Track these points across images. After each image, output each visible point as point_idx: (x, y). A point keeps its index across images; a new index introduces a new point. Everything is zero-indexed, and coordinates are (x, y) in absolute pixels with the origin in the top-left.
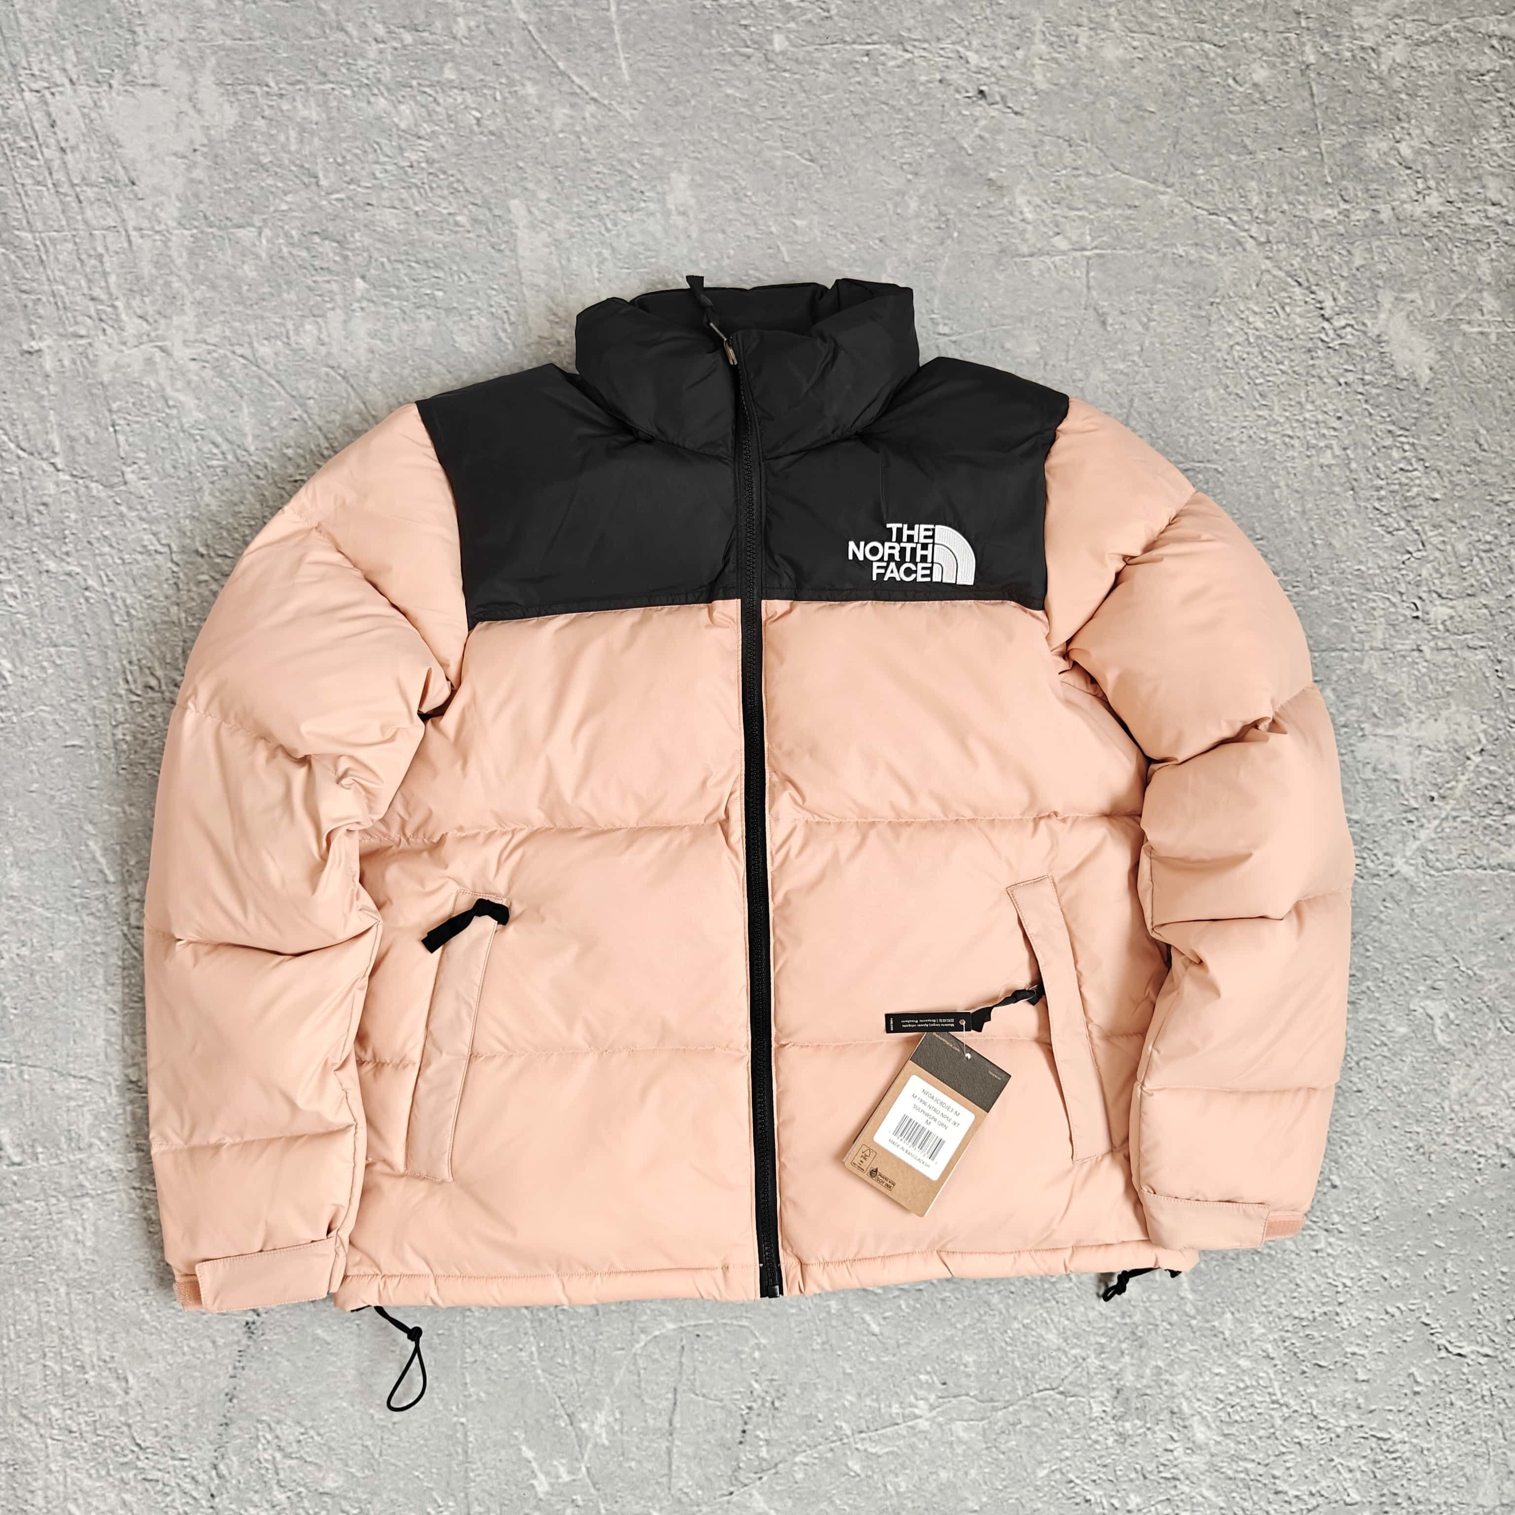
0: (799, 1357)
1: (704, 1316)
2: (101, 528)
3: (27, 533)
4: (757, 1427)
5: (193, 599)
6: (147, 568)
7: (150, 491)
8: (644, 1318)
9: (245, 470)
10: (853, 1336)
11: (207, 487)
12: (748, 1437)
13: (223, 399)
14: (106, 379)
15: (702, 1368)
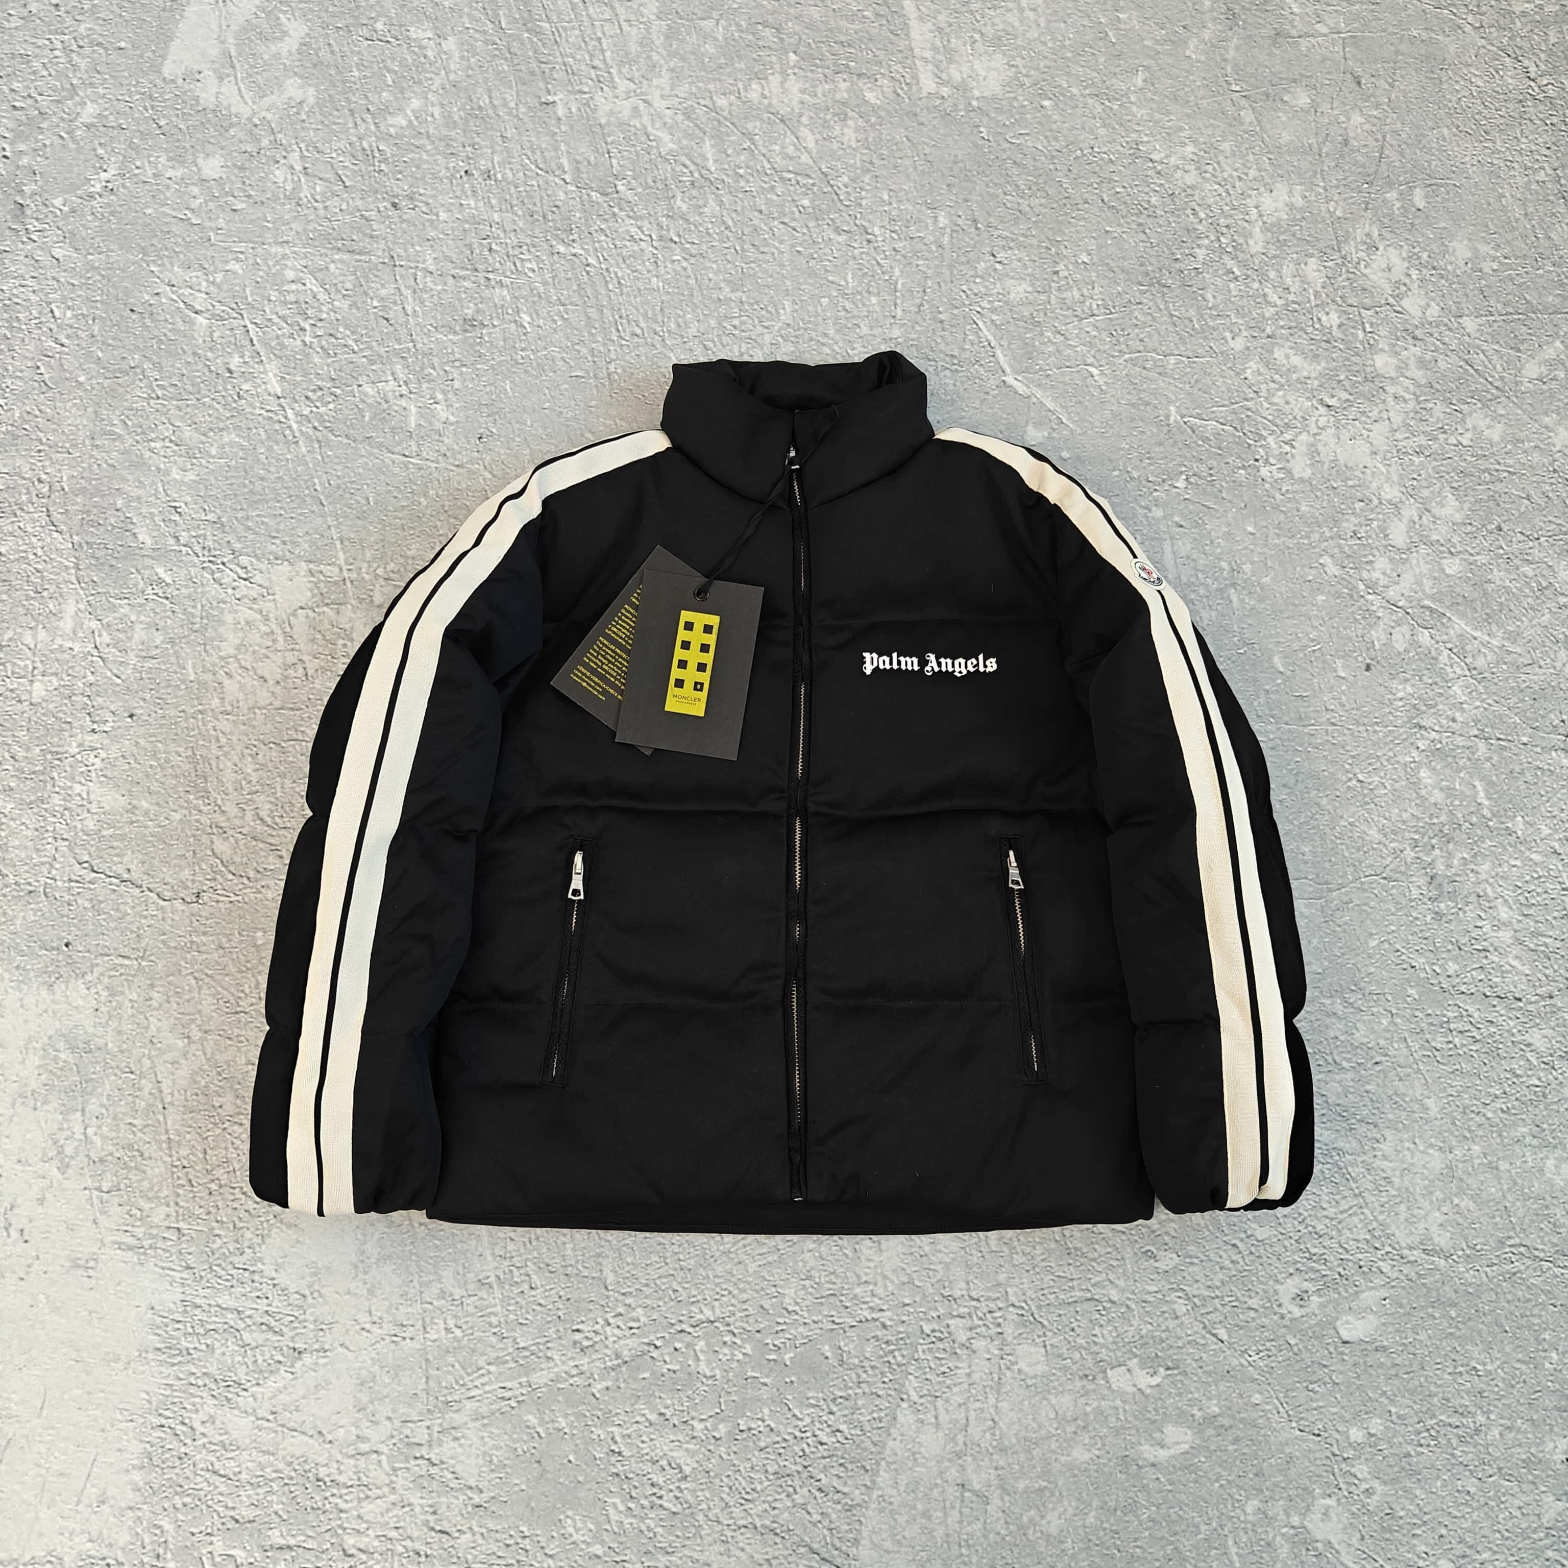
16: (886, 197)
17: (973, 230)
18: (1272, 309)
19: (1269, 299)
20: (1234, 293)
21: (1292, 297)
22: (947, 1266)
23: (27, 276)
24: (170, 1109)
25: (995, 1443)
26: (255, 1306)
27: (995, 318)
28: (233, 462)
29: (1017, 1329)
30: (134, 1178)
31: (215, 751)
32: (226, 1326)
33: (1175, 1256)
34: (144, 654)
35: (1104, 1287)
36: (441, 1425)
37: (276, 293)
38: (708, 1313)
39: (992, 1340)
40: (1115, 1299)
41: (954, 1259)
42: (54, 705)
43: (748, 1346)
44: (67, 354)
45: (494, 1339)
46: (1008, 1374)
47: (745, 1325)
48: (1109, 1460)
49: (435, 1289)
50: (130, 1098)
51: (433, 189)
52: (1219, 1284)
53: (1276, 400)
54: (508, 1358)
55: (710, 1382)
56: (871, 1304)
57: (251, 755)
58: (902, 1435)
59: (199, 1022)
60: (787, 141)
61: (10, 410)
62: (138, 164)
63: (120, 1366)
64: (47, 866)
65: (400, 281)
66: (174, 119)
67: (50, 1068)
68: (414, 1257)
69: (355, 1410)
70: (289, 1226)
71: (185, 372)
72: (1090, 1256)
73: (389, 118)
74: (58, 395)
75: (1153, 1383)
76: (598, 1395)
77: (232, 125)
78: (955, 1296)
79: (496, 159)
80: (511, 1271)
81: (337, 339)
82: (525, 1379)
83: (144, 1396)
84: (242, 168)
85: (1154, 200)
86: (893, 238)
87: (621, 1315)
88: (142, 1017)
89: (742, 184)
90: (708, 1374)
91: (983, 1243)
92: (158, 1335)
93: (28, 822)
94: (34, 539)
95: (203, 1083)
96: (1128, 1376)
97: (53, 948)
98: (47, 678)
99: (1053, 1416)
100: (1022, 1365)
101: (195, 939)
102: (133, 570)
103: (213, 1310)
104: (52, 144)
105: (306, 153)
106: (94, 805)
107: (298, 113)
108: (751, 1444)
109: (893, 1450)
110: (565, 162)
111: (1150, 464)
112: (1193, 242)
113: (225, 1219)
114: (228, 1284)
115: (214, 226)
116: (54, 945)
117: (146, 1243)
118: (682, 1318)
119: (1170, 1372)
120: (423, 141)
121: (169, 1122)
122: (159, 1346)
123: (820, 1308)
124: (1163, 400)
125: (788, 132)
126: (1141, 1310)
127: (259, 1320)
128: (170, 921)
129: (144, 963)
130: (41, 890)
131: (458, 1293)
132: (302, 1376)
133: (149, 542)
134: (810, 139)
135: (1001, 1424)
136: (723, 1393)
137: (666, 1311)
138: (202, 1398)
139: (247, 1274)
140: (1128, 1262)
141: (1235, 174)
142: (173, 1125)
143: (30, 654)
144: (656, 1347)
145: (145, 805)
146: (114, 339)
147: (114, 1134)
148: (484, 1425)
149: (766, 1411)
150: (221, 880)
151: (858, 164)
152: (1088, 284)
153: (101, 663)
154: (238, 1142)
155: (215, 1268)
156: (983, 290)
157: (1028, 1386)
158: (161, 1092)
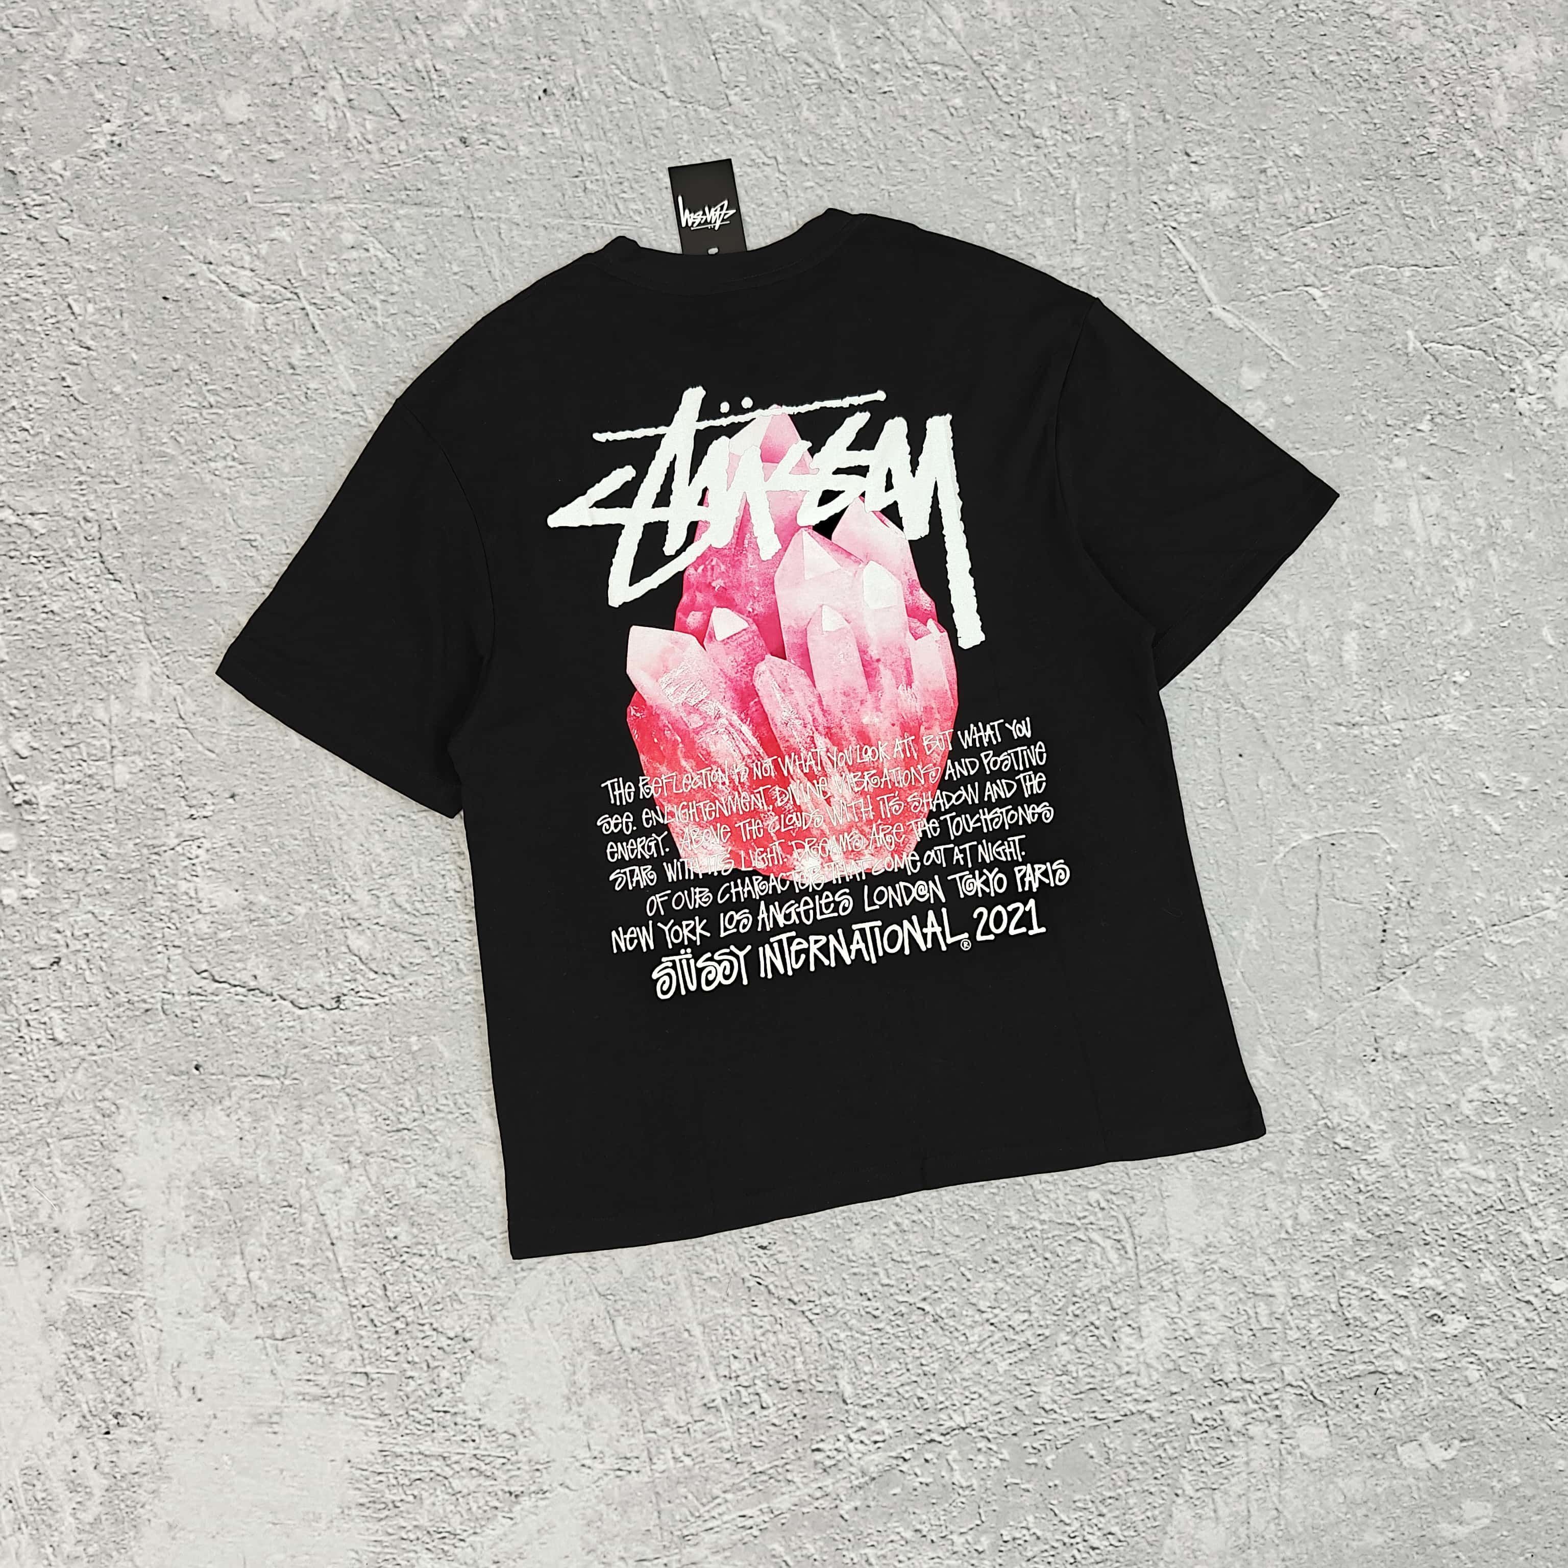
0: (1429, 859)
1: (1336, 826)
2: (711, 146)
3: (645, 155)
4: (1396, 926)
5: (801, 204)
6: (757, 179)
7: (753, 111)
8: (1282, 831)
9: (838, 86)
10: (1477, 837)
11: (805, 104)
12: (1389, 936)
13: (810, 23)
14: (704, 13)
15: (1340, 874)
16: (1053, 89)
17: (1161, 123)
18: (1522, 199)
19: (1517, 185)
20: (1477, 182)
21: (1545, 181)
22: (1216, 1348)
23: (33, 264)
24: (339, 1244)
25: (1280, 1534)
26: (461, 1451)
27: (1194, 234)
28: (311, 479)
29: (1296, 1410)
30: (310, 1322)
31: (337, 832)
32: (432, 1475)
33: (1464, 1318)
34: (238, 721)
35: (1388, 1358)
36: (680, 1561)
37: (335, 264)
38: (959, 1420)
39: (1270, 1424)
40: (1401, 1370)
41: (1223, 1340)
42: (142, 789)
43: (1004, 1451)
44: (97, 360)
45: (727, 1465)
46: (1290, 1459)
47: (1000, 1429)
48: (1405, 1541)
49: (657, 1416)
50: (292, 1235)
51: (507, 117)
52: (1513, 1345)
53: (1531, 313)
54: (745, 1484)
55: (967, 1492)
56: (1135, 1396)
57: (378, 832)
58: (1179, 1533)
59: (359, 1144)
60: (929, 22)
61: (38, 434)
62: (147, 109)
63: (322, 1525)
64: (162, 979)
65: (482, 238)
66: (182, 47)
67: (199, 1207)
68: (630, 1385)
69: (584, 1553)
70: (489, 1361)
71: (239, 372)
72: (1371, 1325)
73: (444, 27)
74: (92, 412)
75: (1448, 1457)
76: (846, 1517)
77: (254, 50)
78: (1226, 1380)
79: (579, 72)
80: (738, 1391)
81: (414, 316)
82: (764, 1506)
83: (353, 1555)
84: (274, 106)
85: (1374, 68)
86: (1067, 142)
87: (863, 1429)
88: (293, 1143)
89: (879, 83)
90: (965, 1484)
91: (1253, 1320)
92: (360, 1489)
93: (132, 929)
94: (90, 592)
95: (372, 1212)
96: (1420, 1451)
97: (182, 1073)
98: (128, 759)
99: (1341, 1500)
100: (1304, 1449)
101: (341, 1050)
102: (212, 622)
103: (415, 1458)
104: (39, 91)
105: (348, 81)
106: (205, 903)
107: (332, 29)
108: (1017, 1554)
109: (1170, 1549)
110: (662, 69)
111: (1389, 404)
112: (1424, 119)
113: (417, 1359)
114: (428, 1429)
115: (249, 183)
116: (183, 1068)
117: (333, 1392)
118: (930, 1427)
119: (1465, 1444)
120: (488, 55)
121: (340, 1259)
122: (362, 1501)
123: (1082, 1404)
124: (1398, 322)
125: (930, 11)
126: (1431, 1380)
127: (468, 1465)
128: (309, 1032)
129: (287, 1082)
130: (159, 1006)
131: (683, 1419)
132: (522, 1519)
133: (224, 585)
134: (956, 20)
135: (1286, 1513)
136: (982, 1504)
137: (912, 1421)
138: (416, 1552)
139: (448, 1416)
140: (1412, 1329)
141: (1471, 26)
142: (346, 1261)
143: (105, 731)
144: (905, 1460)
145: (263, 899)
146: (150, 336)
147: (280, 1277)
148: (726, 1558)
149: (1030, 1518)
150: (362, 980)
151: (1017, 49)
152: (1301, 182)
153: (189, 736)
154: (420, 1275)
155: (411, 1413)
156: (1178, 199)
157: (1313, 1471)
158: (326, 1226)
